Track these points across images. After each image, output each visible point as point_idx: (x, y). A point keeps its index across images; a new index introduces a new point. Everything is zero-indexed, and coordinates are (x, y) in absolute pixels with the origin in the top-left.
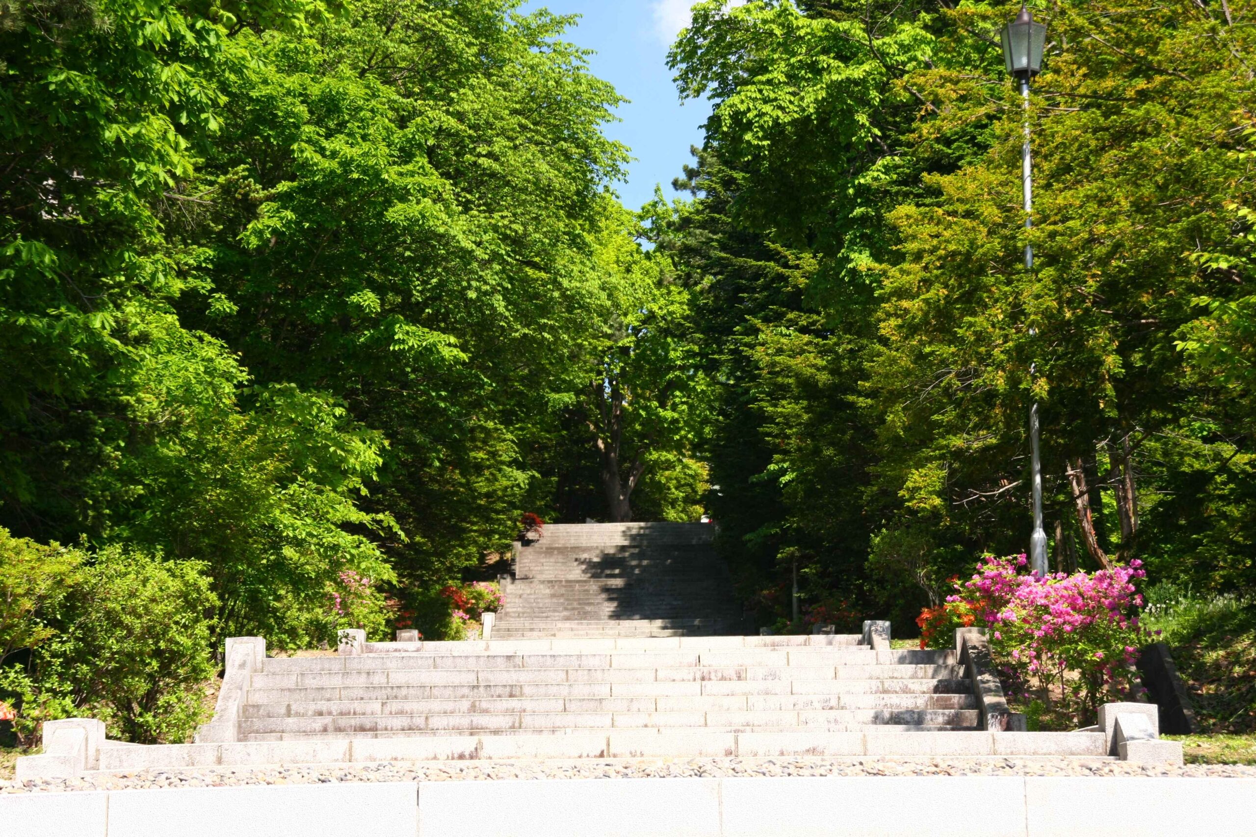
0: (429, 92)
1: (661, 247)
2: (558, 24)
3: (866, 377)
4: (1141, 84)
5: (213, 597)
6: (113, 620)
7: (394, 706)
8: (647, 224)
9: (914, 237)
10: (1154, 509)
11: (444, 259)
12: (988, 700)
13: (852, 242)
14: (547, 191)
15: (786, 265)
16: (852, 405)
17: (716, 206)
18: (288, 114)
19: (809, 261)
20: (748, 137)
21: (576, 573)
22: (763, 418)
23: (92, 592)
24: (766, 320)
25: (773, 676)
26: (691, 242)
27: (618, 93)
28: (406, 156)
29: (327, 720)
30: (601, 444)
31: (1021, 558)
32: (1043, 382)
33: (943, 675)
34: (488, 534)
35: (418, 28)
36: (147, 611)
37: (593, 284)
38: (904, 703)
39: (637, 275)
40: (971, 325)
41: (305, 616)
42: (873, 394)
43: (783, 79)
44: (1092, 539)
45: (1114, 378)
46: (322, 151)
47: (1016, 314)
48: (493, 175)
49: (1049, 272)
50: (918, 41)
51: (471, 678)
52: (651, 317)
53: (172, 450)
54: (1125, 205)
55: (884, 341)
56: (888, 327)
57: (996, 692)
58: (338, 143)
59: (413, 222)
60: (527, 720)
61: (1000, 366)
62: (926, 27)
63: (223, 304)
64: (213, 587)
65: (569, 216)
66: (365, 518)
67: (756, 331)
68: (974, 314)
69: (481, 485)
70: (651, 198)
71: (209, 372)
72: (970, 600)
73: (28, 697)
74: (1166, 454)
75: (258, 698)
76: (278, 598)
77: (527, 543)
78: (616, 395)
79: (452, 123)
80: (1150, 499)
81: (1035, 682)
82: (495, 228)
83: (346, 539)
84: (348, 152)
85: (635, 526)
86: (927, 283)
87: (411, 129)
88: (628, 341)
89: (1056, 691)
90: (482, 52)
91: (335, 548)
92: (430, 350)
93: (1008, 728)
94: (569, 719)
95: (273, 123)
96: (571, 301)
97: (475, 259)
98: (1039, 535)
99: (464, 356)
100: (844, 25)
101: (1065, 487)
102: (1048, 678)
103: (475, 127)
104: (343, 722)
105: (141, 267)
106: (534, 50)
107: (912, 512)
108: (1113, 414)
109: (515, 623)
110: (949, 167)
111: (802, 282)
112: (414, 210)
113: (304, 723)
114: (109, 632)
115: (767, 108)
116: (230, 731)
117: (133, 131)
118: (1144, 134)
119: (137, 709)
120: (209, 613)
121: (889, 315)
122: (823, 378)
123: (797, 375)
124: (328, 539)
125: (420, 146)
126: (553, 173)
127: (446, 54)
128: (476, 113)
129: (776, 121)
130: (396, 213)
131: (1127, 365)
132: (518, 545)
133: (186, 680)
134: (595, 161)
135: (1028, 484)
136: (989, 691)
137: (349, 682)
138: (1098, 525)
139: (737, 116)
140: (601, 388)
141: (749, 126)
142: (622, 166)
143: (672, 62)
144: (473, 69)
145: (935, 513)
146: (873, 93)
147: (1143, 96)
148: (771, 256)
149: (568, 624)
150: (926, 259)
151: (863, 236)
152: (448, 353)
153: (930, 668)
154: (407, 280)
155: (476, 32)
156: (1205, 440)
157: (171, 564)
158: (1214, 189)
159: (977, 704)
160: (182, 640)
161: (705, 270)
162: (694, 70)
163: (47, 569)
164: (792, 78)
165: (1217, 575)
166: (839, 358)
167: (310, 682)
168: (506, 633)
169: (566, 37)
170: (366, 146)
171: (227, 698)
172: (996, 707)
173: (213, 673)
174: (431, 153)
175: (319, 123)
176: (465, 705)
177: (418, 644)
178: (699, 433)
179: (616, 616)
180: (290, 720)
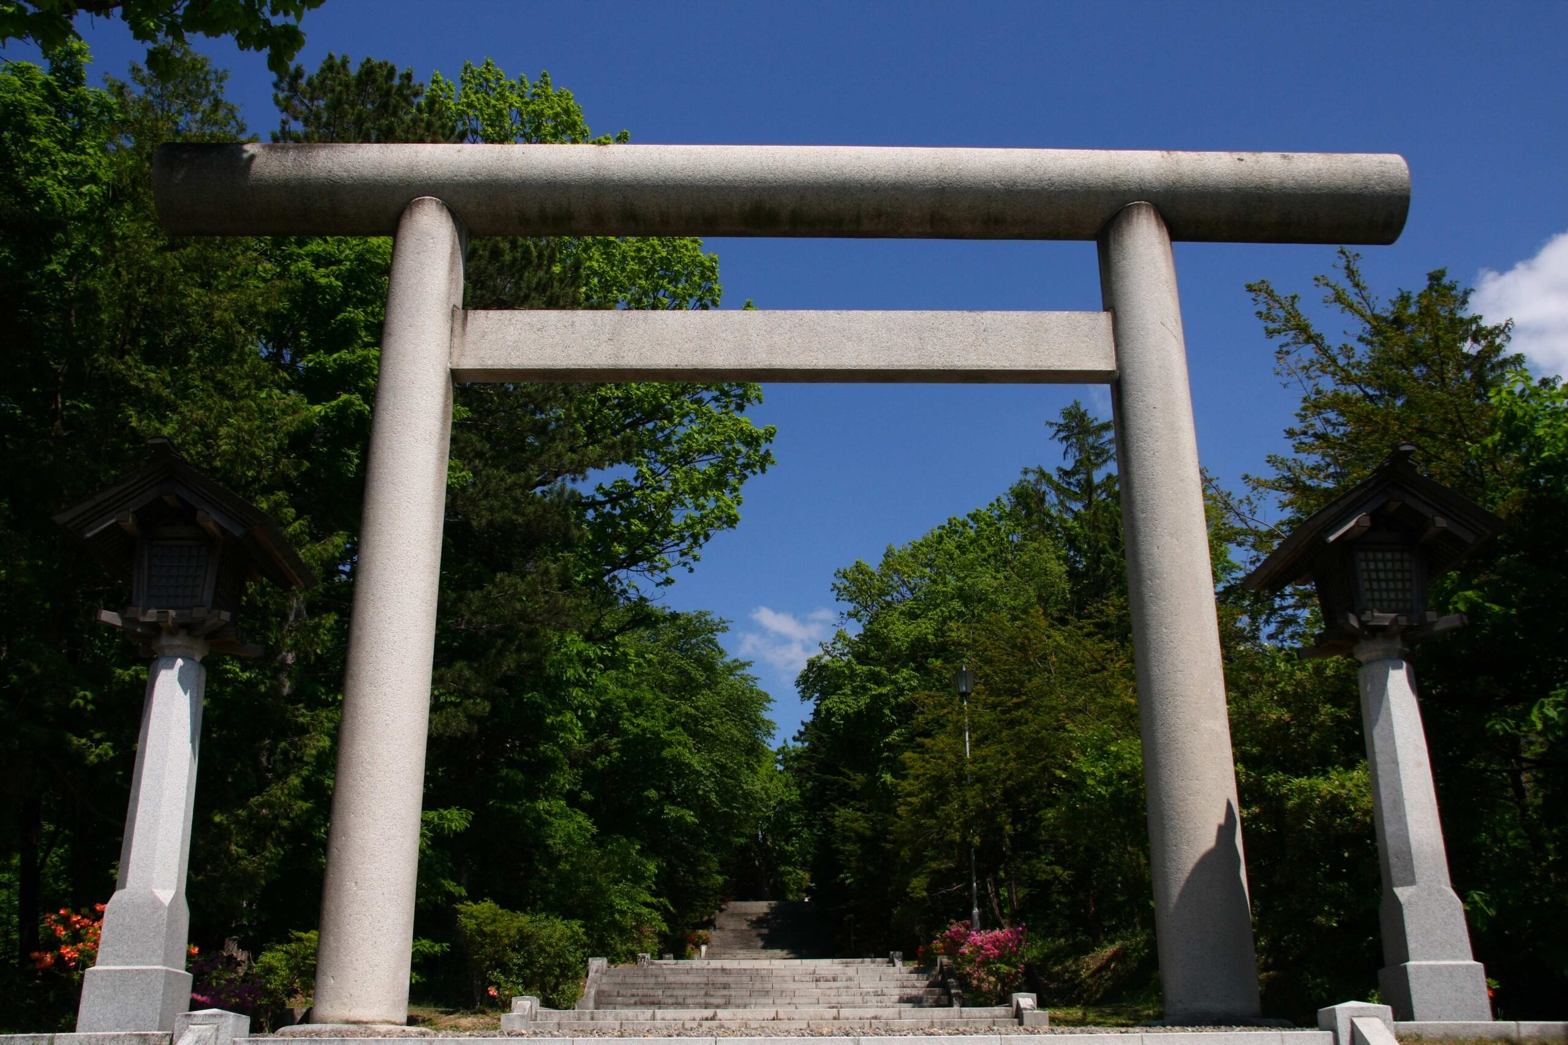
0: (683, 697)
1: (786, 768)
2: (743, 665)
3: (891, 833)
4: (1015, 700)
5: (585, 938)
6: (541, 949)
7: (669, 992)
8: (780, 757)
9: (912, 767)
10: (1024, 897)
11: (687, 775)
12: (953, 991)
13: (883, 769)
14: (737, 742)
15: (849, 778)
16: (883, 847)
17: (813, 749)
18: (618, 707)
19: (860, 778)
20: (833, 719)
21: (745, 926)
22: (838, 851)
23: (532, 936)
24: (840, 805)
25: (850, 979)
26: (801, 766)
27: (771, 697)
28: (671, 726)
29: (637, 999)
30: (757, 863)
31: (968, 922)
32: (977, 838)
33: (931, 979)
34: (705, 907)
35: (678, 668)
36: (557, 945)
37: (758, 787)
38: (914, 992)
39: (775, 781)
40: (943, 810)
41: (624, 948)
42: (894, 842)
43: (849, 692)
44: (997, 912)
45: (1010, 836)
46: (632, 724)
47: (964, 805)
48: (712, 735)
49: (978, 786)
50: (911, 677)
51: (705, 979)
52: (781, 802)
53: (565, 866)
54: (1012, 755)
55: (899, 817)
56: (902, 810)
57: (957, 988)
58: (641, 721)
59: (674, 757)
60: (732, 1001)
61: (957, 830)
62: (913, 670)
63: (587, 796)
64: (585, 933)
65: (747, 754)
66: (654, 900)
67: (834, 810)
68: (944, 805)
69: (701, 882)
70: (782, 744)
71: (580, 828)
72: (943, 942)
73: (503, 985)
74: (1030, 871)
75: (605, 988)
76: (612, 939)
77: (721, 910)
78: (764, 838)
79: (693, 711)
80: (1022, 892)
81: (975, 982)
82: (712, 761)
83: (645, 910)
84: (646, 724)
85: (773, 903)
86: (922, 790)
87: (674, 714)
88: (771, 813)
89: (985, 986)
90: (707, 678)
91: (640, 915)
92: (682, 817)
93: (963, 1005)
94: (753, 1001)
95: (610, 711)
96: (747, 795)
97: (702, 775)
98: (976, 911)
99: (696, 821)
100: (878, 669)
101: (986, 889)
102: (981, 980)
103: (703, 713)
104: (644, 1000)
105: (558, 782)
106: (732, 678)
107: (911, 898)
108: (1009, 853)
109: (716, 950)
110: (927, 734)
111: (858, 787)
112: (674, 751)
113: (626, 1000)
114: (539, 953)
115: (843, 706)
116: (591, 1004)
117: (559, 719)
118: (1020, 724)
119: (549, 991)
120: (584, 946)
121: (901, 804)
122: (868, 833)
123: (856, 832)
124: (637, 910)
125: (678, 722)
126: (739, 735)
127: (691, 679)
128: (704, 707)
129: (846, 711)
130: (666, 753)
131: (1015, 830)
132: (717, 912)
133: (572, 978)
134: (759, 729)
135: (969, 886)
136: (953, 987)
137: (647, 981)
138: (999, 905)
139: (828, 710)
140: (757, 835)
141: (834, 714)
142: (773, 732)
143: (798, 684)
144: (704, 686)
145: (924, 899)
146: (892, 700)
147: (1018, 706)
148: (843, 774)
149: (742, 952)
150: (921, 778)
151: (888, 767)
152: (689, 819)
153: (925, 976)
154: (670, 783)
155: (705, 670)
156: (1047, 864)
157: (566, 922)
158: (1053, 749)
159: (948, 993)
160: (571, 959)
161: (808, 780)
162: (808, 688)
163: (515, 924)
164: (854, 692)
165: (1059, 930)
166: (874, 823)
167: (628, 980)
168: (711, 956)
169: (748, 671)
170: (653, 722)
171: (590, 987)
172: (956, 995)
173: (583, 974)
174: (683, 725)
175: (632, 710)
176: (702, 992)
177: (673, 962)
178: (804, 858)
179: (764, 947)
180: (620, 999)
